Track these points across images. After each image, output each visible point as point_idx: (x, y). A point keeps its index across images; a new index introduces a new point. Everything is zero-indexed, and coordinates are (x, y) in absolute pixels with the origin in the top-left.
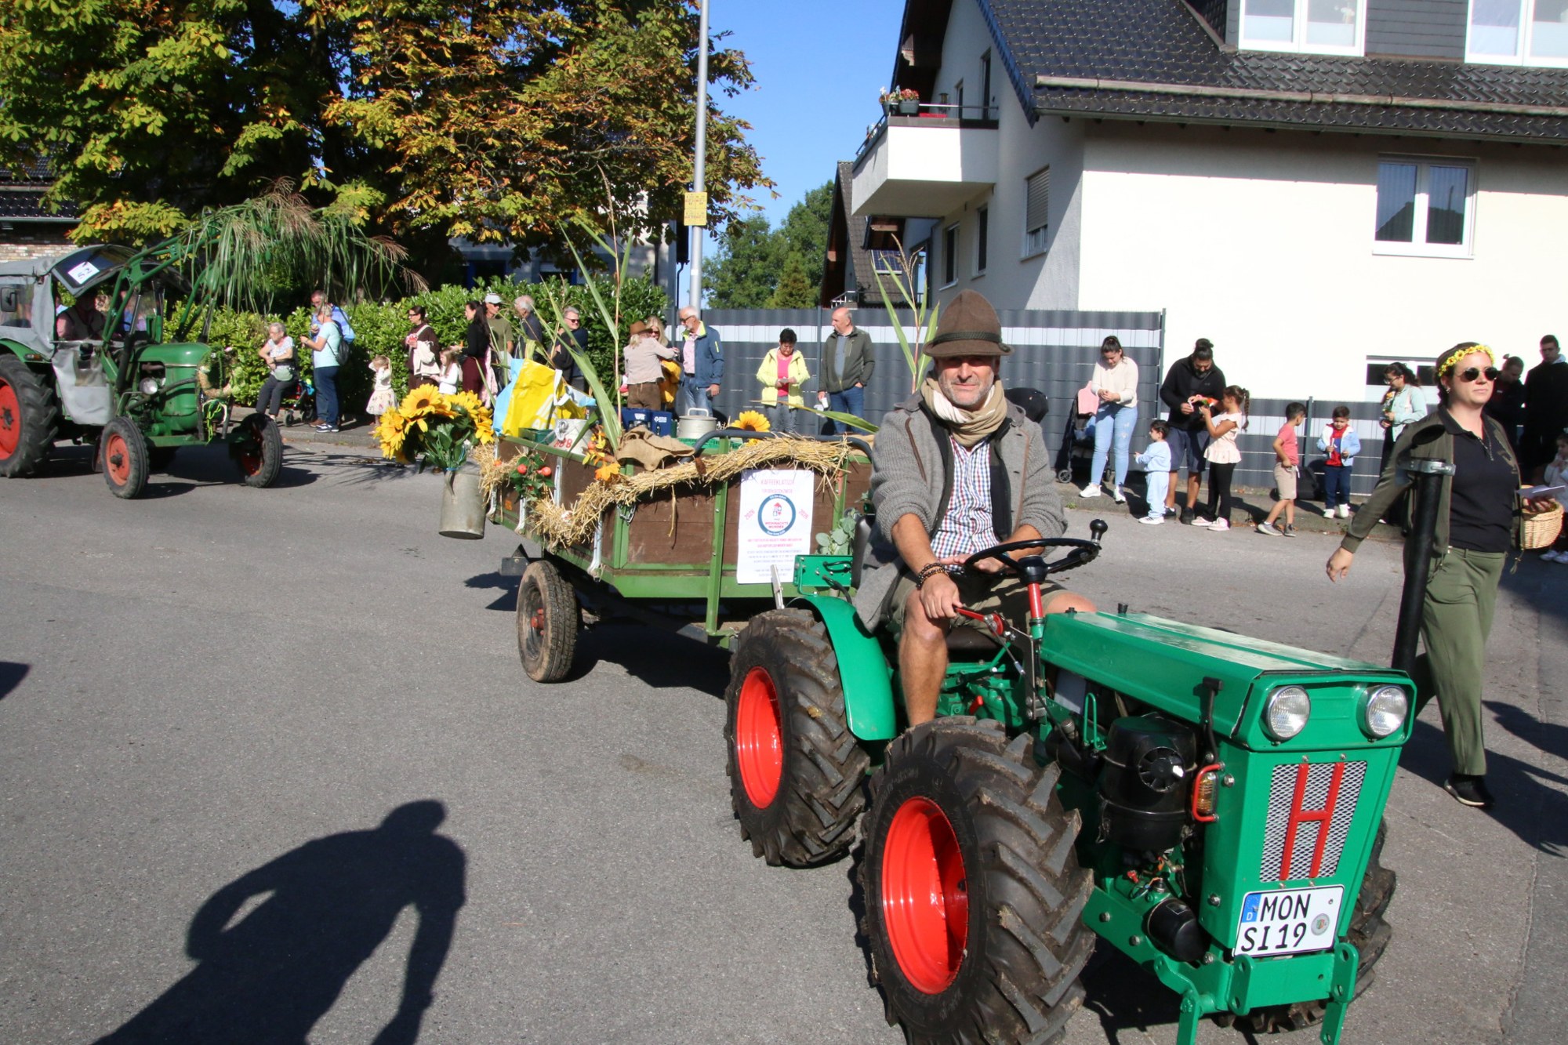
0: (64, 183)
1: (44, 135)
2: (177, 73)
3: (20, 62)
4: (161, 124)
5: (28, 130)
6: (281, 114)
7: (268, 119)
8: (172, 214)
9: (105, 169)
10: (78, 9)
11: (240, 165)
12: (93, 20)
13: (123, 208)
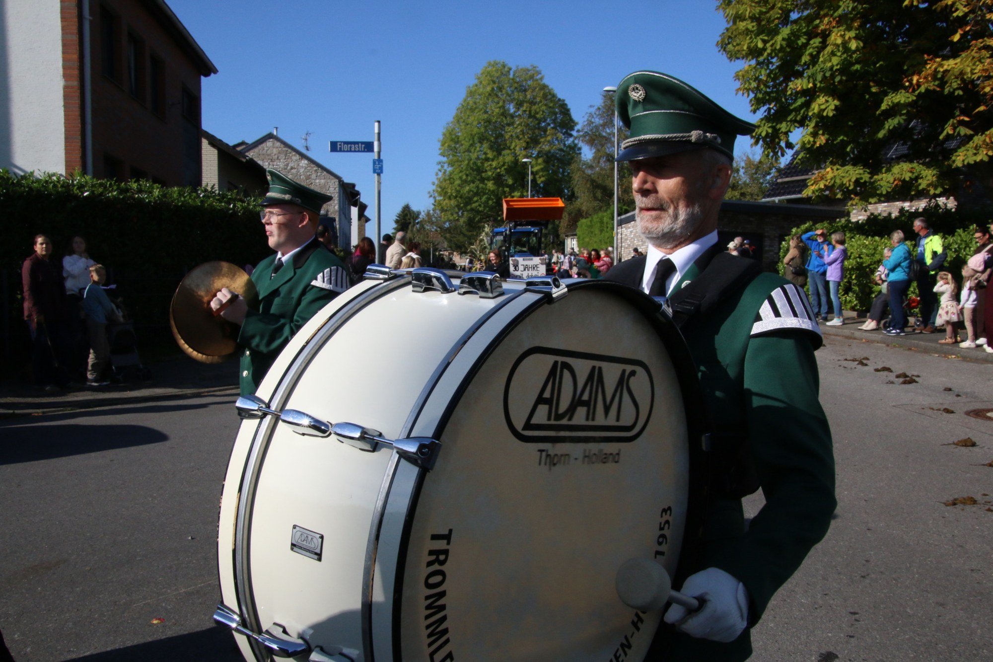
0: (799, 159)
1: (780, 129)
2: (835, 68)
3: (754, 85)
4: (833, 107)
5: (773, 128)
6: (915, 82)
7: (906, 88)
8: (857, 172)
9: (813, 146)
10: (774, 41)
11: (891, 128)
12: (781, 45)
13: (831, 172)
